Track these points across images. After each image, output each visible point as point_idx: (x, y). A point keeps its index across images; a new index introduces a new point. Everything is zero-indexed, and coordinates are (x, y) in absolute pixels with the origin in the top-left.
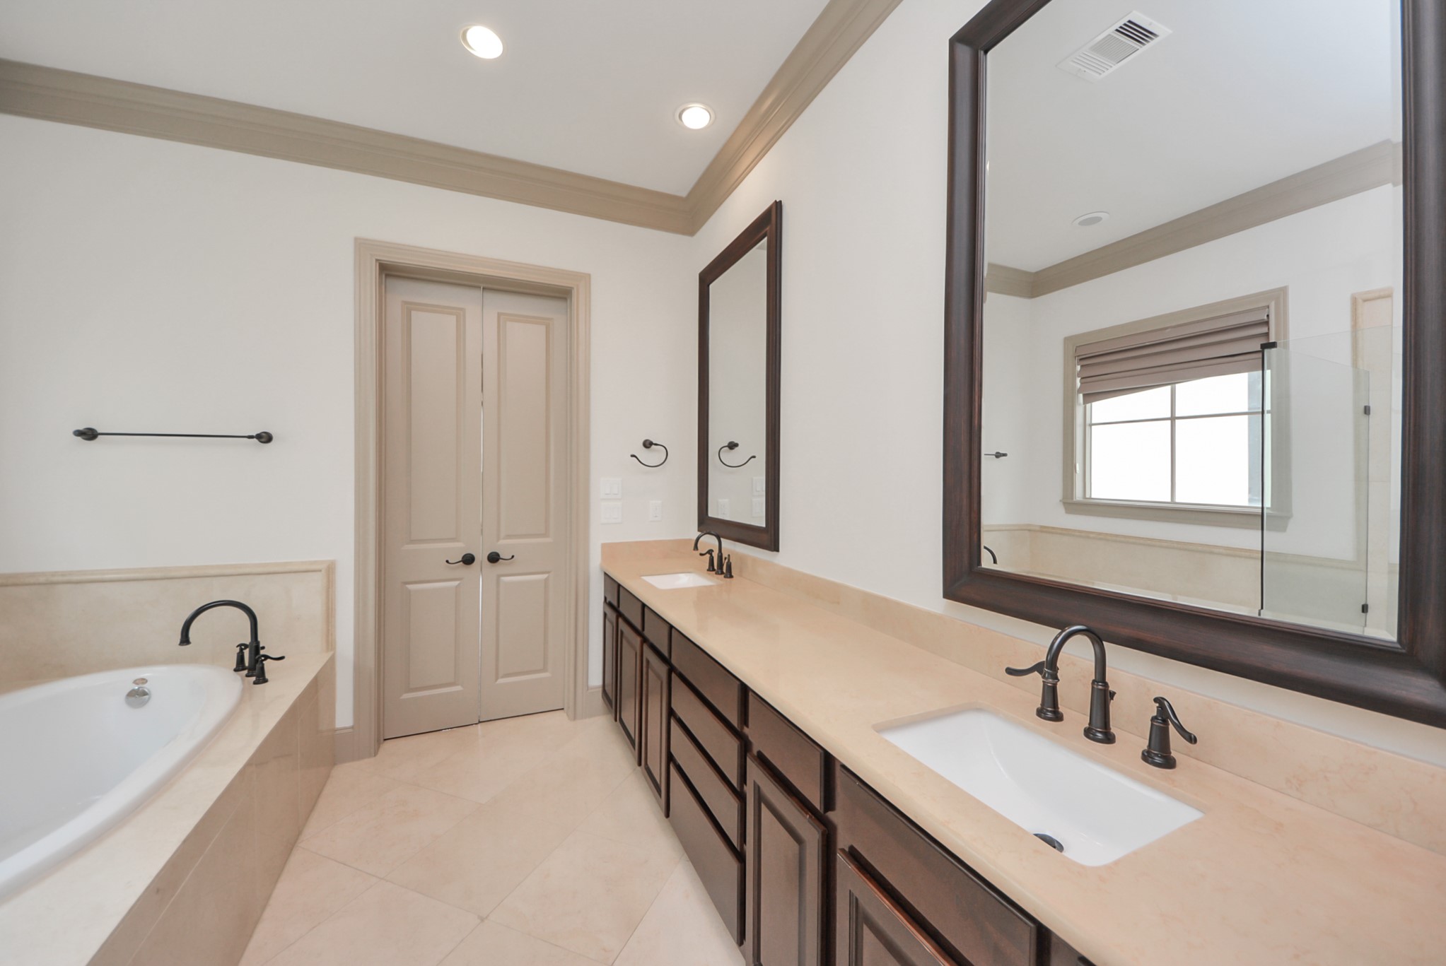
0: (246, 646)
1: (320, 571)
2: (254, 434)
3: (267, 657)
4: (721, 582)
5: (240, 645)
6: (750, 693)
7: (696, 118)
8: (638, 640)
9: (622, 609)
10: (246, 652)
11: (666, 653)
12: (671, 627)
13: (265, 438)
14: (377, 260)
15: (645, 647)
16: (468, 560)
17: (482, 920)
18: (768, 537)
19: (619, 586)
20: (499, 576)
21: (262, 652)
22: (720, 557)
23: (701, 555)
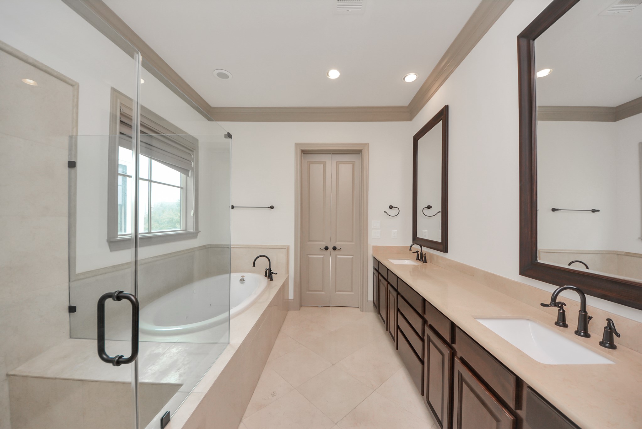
0: (267, 270)
1: (285, 248)
2: (270, 206)
3: (273, 273)
4: (422, 264)
5: (266, 269)
6: (426, 302)
7: (411, 78)
8: (386, 283)
9: (380, 271)
10: (268, 271)
11: (396, 287)
12: (398, 277)
13: (272, 207)
14: (301, 149)
15: (389, 285)
16: (327, 248)
17: (333, 365)
18: (443, 246)
19: (379, 262)
20: (336, 255)
21: (271, 272)
22: (422, 254)
23: (413, 253)
